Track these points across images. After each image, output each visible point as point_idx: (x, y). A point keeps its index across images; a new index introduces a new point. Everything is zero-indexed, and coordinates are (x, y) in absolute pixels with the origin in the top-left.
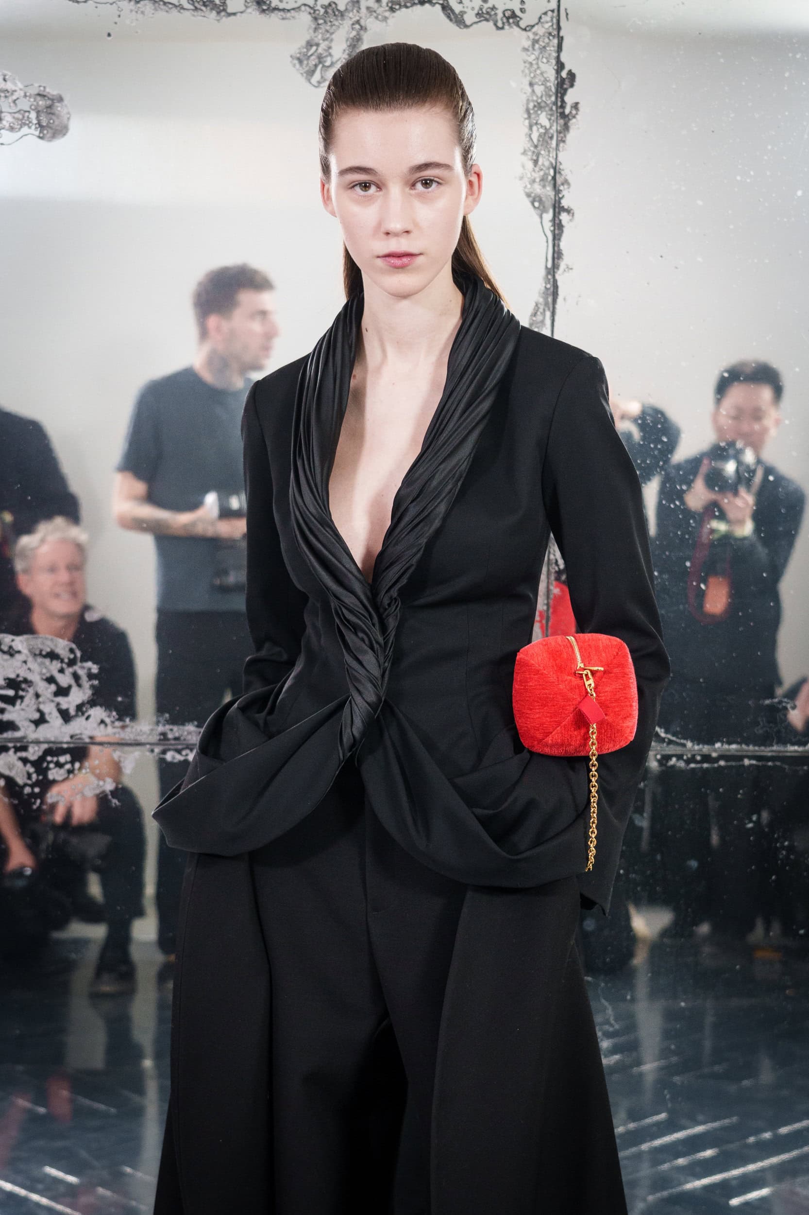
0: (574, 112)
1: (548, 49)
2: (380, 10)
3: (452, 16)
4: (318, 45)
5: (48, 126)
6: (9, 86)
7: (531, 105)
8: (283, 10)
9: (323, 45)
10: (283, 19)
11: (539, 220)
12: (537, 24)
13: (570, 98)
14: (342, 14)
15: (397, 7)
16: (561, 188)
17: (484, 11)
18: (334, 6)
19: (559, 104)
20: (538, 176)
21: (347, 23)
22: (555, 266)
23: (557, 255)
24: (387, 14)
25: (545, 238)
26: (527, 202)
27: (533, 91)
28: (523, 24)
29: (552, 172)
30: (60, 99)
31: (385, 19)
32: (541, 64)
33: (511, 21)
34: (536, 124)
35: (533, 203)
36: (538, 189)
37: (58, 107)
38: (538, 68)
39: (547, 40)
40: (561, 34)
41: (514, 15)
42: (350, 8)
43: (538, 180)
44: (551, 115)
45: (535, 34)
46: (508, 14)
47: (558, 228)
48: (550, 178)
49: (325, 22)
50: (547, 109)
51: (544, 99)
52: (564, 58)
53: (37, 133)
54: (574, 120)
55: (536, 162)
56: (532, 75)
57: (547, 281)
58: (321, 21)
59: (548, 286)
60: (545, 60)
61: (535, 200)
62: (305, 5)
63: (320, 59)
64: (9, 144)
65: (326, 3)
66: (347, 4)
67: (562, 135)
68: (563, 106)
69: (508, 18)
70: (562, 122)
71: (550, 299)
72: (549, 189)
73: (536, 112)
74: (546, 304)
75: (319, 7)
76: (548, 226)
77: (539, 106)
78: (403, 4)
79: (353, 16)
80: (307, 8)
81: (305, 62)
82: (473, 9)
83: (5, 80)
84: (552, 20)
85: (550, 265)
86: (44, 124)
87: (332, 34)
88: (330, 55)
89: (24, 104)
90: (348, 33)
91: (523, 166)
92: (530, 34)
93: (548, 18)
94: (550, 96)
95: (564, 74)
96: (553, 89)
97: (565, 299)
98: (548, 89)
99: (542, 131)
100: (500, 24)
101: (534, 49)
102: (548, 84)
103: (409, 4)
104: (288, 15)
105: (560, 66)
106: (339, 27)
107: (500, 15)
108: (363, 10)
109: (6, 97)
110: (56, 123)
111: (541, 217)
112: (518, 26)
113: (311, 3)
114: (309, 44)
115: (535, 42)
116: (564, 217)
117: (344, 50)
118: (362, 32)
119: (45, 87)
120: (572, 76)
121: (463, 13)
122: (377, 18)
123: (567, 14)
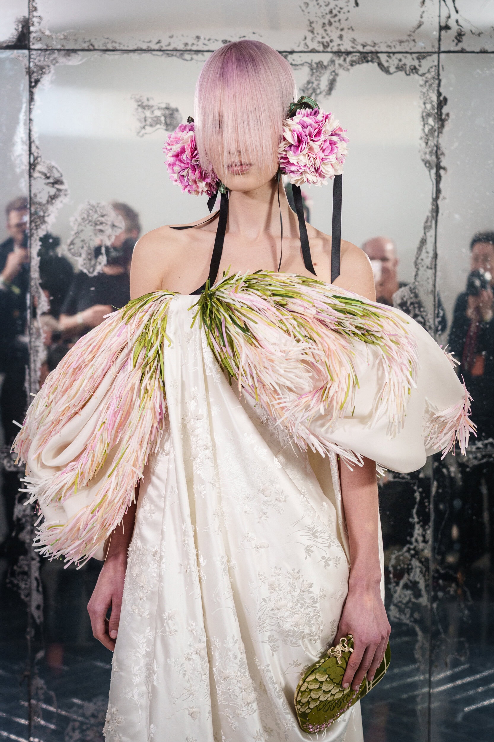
0: (447, 118)
1: (433, 85)
2: (345, 65)
3: (383, 68)
4: (313, 83)
5: (171, 124)
6: (151, 103)
7: (424, 114)
8: (295, 65)
9: (316, 83)
10: (295, 69)
11: (427, 173)
12: (427, 73)
13: (445, 110)
14: (326, 67)
15: (354, 63)
16: (440, 157)
17: (400, 66)
18: (321, 63)
19: (439, 113)
20: (428, 150)
21: (328, 72)
22: (437, 197)
23: (438, 191)
24: (349, 67)
25: (431, 183)
26: (422, 164)
27: (425, 108)
28: (420, 73)
29: (435, 148)
30: (177, 110)
31: (348, 70)
32: (429, 93)
33: (414, 71)
34: (427, 124)
35: (425, 164)
36: (428, 157)
37: (176, 115)
38: (428, 95)
39: (432, 81)
40: (441, 77)
41: (415, 68)
42: (329, 64)
43: (428, 152)
44: (435, 119)
45: (426, 78)
46: (412, 67)
47: (438, 178)
48: (434, 152)
49: (317, 71)
50: (433, 116)
51: (431, 111)
52: (441, 90)
53: (165, 128)
54: (446, 123)
55: (427, 143)
56: (425, 99)
57: (433, 205)
58: (314, 71)
59: (434, 207)
60: (431, 91)
61: (427, 163)
62: (306, 62)
63: (314, 90)
64: (150, 133)
65: (317, 61)
66: (329, 62)
67: (440, 130)
68: (441, 114)
69: (412, 70)
70: (440, 123)
71: (435, 214)
72: (434, 158)
73: (427, 118)
74: (433, 216)
75: (313, 64)
76: (433, 176)
77: (429, 115)
78: (357, 62)
79: (331, 68)
80: (308, 65)
81: (306, 92)
82: (394, 65)
83: (148, 100)
84: (435, 71)
85: (434, 196)
86: (168, 122)
87: (320, 77)
88: (319, 88)
89: (158, 113)
90: (329, 77)
91: (420, 145)
92: (424, 78)
93: (433, 70)
94: (434, 109)
95: (441, 98)
96: (436, 106)
97: (442, 214)
98: (433, 106)
99: (430, 127)
100: (408, 73)
101: (426, 85)
102: (434, 103)
103: (360, 62)
104: (297, 67)
105: (439, 94)
106: (323, 74)
107: (408, 68)
108: (337, 65)
109: (148, 109)
110: (175, 122)
111: (430, 171)
112: (417, 73)
113: (309, 61)
114: (308, 83)
115: (426, 82)
116: (442, 172)
117: (327, 86)
118: (336, 77)
119: (169, 104)
120: (445, 100)
121: (388, 67)
122: (344, 69)
123: (443, 68)
